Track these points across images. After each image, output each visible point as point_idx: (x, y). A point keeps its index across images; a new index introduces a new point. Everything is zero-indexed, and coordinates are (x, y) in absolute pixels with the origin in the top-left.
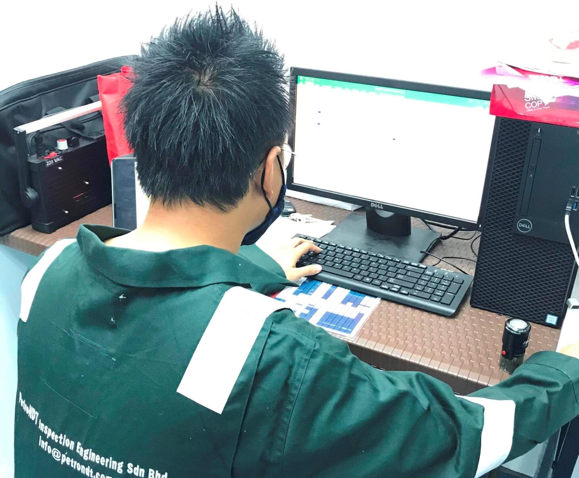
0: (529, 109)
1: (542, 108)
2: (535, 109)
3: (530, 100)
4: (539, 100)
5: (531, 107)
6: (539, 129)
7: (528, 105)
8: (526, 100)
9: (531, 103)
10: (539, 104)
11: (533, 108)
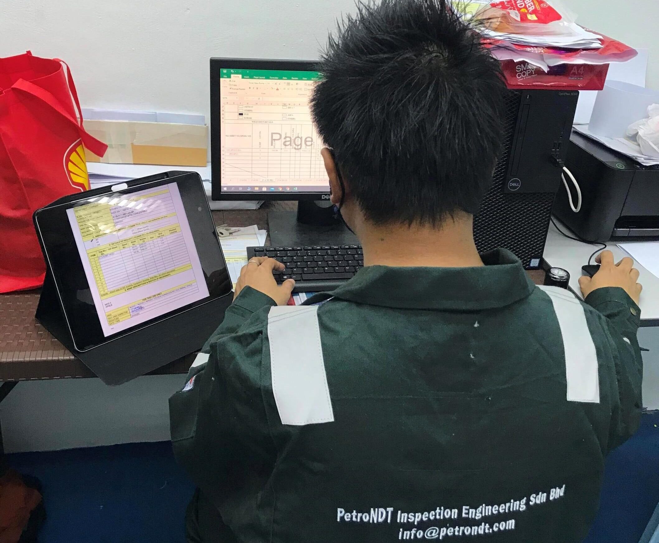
0: (520, 79)
1: (530, 77)
2: (525, 78)
3: (520, 70)
4: (528, 70)
5: (522, 77)
6: (528, 96)
7: (519, 76)
8: (517, 71)
9: (521, 73)
10: (528, 73)
11: (523, 78)
